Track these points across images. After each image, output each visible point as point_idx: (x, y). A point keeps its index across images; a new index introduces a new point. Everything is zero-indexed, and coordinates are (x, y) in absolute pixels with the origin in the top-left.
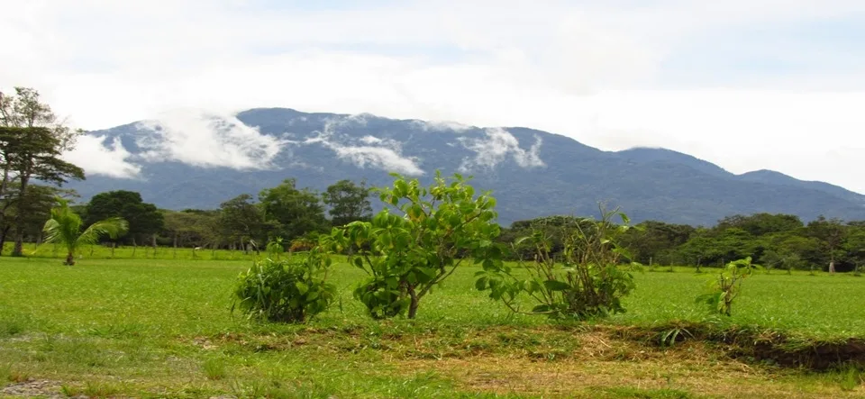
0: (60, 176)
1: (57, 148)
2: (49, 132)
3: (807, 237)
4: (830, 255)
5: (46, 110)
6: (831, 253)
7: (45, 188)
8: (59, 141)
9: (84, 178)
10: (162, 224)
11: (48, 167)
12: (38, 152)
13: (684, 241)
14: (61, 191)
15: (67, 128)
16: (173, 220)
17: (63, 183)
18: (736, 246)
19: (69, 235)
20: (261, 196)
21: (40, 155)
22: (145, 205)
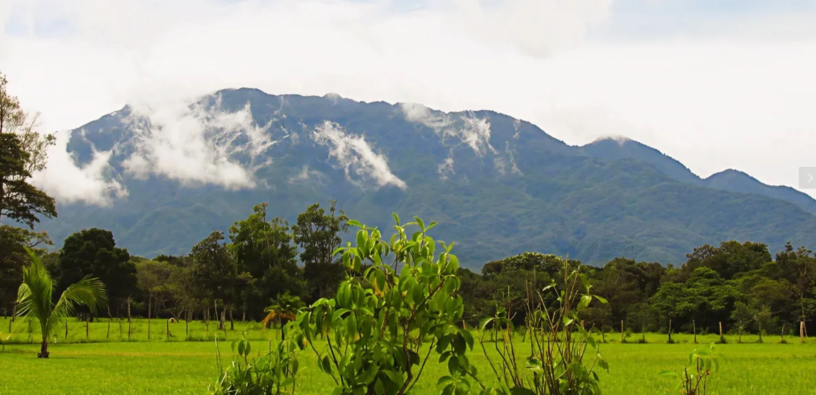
0: (32, 212)
1: (27, 167)
2: (18, 142)
3: (776, 278)
4: (800, 307)
5: (15, 106)
6: (801, 304)
7: (15, 231)
8: (28, 156)
9: (55, 215)
10: (135, 280)
11: (19, 198)
12: (8, 175)
13: (654, 290)
14: (33, 235)
15: (36, 134)
16: (147, 273)
17: (35, 222)
18: (706, 295)
19: (43, 309)
20: (232, 234)
21: (11, 178)
22: (119, 251)
